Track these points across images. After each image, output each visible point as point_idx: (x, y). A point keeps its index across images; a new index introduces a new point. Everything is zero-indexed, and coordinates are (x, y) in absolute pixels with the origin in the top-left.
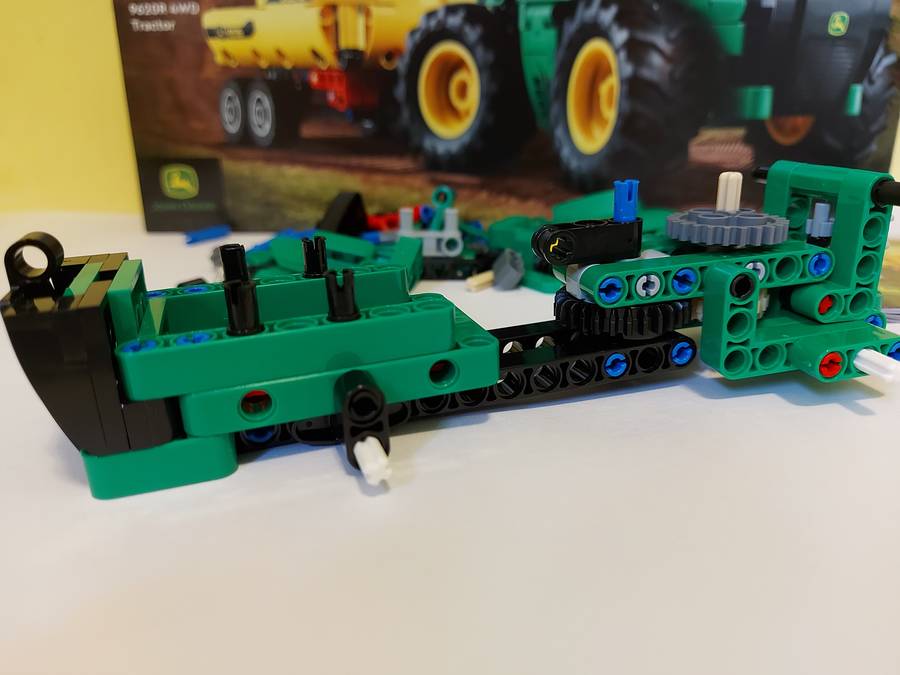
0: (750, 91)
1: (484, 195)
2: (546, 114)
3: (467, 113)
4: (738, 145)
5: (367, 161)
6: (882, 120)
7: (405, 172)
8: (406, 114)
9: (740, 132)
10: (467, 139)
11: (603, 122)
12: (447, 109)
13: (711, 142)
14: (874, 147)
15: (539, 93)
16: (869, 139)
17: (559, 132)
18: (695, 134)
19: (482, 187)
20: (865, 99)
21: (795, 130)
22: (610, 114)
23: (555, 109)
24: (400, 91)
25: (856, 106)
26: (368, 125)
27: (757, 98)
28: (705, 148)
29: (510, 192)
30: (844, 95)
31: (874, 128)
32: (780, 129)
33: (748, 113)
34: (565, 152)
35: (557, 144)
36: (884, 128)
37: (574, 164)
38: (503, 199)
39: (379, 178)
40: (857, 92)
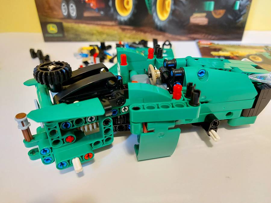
0: (208, 3)
1: (134, 32)
2: (151, 10)
3: (129, 9)
4: (204, 18)
5: (102, 23)
6: (244, 11)
7: (113, 26)
8: (112, 10)
9: (205, 14)
10: (129, 17)
11: (167, 12)
12: (124, 8)
13: (196, 17)
14: (242, 19)
15: (149, 4)
16: (241, 16)
17: (154, 15)
18: (192, 15)
19: (133, 29)
20: (240, 5)
21: (220, 14)
22: (169, 10)
23: (153, 8)
24: (110, 3)
25: (237, 7)
26: (102, 13)
27: (210, 5)
28: (195, 19)
29: (141, 31)
30: (234, 4)
31: (242, 13)
32: (216, 13)
33: (207, 9)
34: (156, 20)
35: (154, 18)
36: (245, 13)
37: (159, 23)
38: (139, 33)
39: (106, 27)
40: (238, 3)
